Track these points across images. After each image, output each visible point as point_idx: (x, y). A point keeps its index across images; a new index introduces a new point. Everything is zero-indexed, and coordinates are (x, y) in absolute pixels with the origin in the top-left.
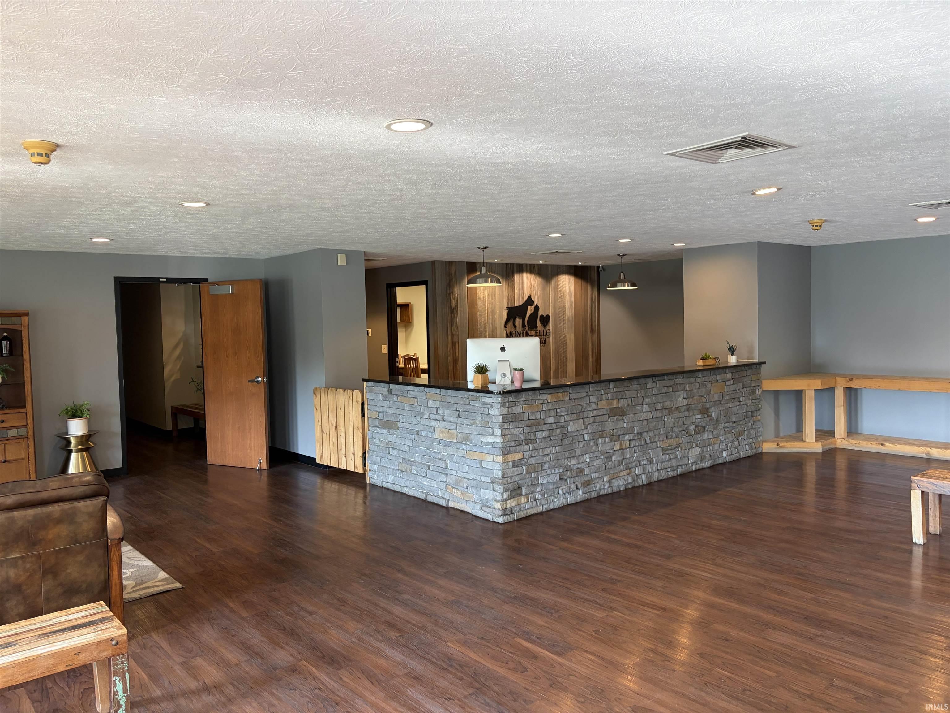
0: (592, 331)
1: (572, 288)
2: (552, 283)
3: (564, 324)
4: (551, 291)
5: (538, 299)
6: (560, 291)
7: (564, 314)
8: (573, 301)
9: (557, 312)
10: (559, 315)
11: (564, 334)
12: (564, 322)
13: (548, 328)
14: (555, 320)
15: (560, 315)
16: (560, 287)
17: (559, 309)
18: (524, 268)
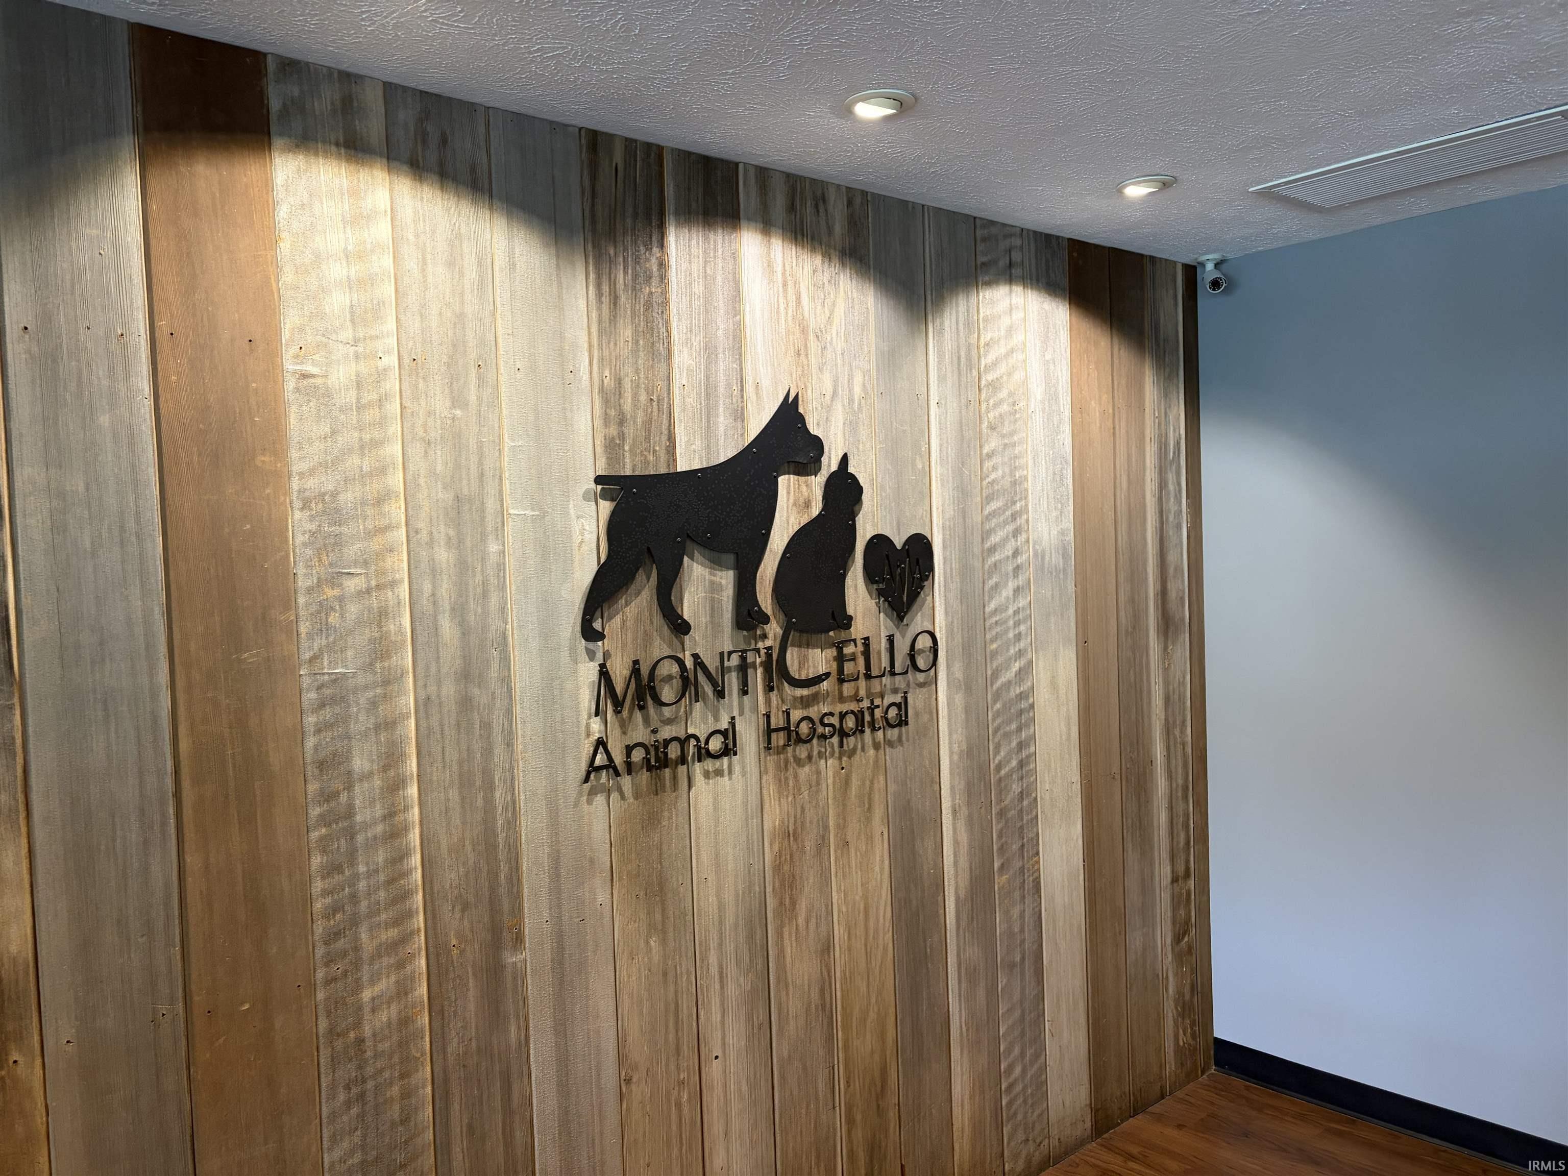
0: (1167, 625)
1: (1063, 374)
2: (940, 332)
3: (1017, 591)
4: (942, 379)
5: (852, 426)
6: (995, 386)
7: (1016, 533)
8: (1068, 449)
9: (978, 519)
10: (986, 535)
11: (1020, 654)
12: (1021, 581)
13: (918, 622)
14: (965, 571)
15: (995, 539)
16: (995, 364)
17: (989, 499)
18: (747, 196)
